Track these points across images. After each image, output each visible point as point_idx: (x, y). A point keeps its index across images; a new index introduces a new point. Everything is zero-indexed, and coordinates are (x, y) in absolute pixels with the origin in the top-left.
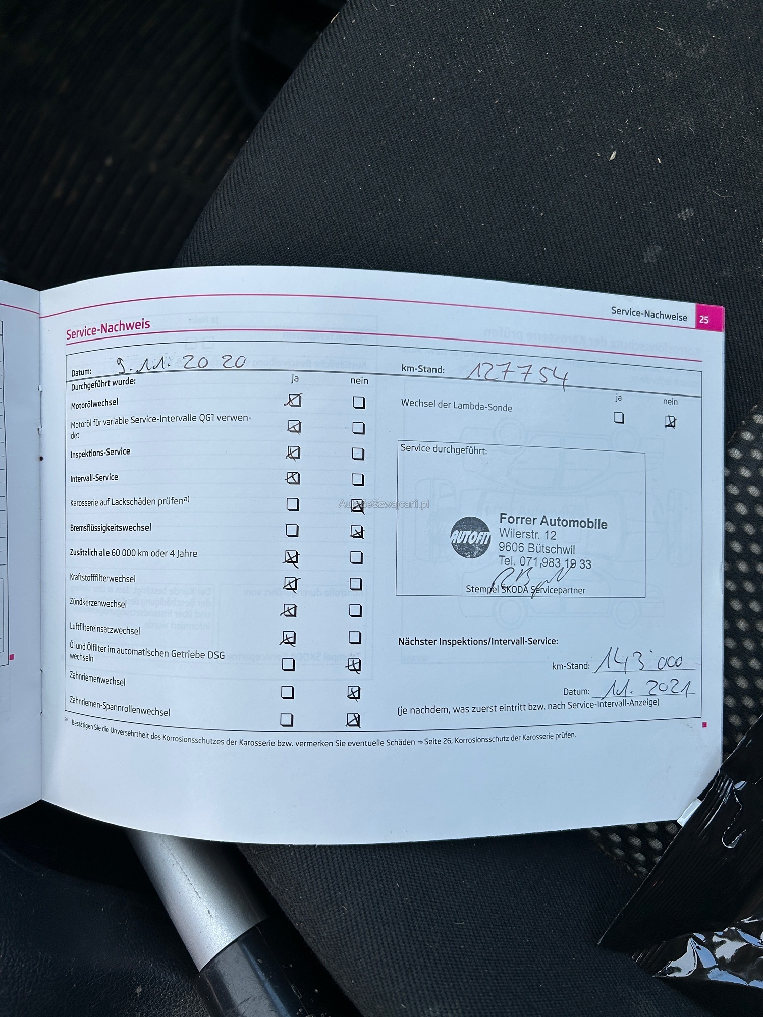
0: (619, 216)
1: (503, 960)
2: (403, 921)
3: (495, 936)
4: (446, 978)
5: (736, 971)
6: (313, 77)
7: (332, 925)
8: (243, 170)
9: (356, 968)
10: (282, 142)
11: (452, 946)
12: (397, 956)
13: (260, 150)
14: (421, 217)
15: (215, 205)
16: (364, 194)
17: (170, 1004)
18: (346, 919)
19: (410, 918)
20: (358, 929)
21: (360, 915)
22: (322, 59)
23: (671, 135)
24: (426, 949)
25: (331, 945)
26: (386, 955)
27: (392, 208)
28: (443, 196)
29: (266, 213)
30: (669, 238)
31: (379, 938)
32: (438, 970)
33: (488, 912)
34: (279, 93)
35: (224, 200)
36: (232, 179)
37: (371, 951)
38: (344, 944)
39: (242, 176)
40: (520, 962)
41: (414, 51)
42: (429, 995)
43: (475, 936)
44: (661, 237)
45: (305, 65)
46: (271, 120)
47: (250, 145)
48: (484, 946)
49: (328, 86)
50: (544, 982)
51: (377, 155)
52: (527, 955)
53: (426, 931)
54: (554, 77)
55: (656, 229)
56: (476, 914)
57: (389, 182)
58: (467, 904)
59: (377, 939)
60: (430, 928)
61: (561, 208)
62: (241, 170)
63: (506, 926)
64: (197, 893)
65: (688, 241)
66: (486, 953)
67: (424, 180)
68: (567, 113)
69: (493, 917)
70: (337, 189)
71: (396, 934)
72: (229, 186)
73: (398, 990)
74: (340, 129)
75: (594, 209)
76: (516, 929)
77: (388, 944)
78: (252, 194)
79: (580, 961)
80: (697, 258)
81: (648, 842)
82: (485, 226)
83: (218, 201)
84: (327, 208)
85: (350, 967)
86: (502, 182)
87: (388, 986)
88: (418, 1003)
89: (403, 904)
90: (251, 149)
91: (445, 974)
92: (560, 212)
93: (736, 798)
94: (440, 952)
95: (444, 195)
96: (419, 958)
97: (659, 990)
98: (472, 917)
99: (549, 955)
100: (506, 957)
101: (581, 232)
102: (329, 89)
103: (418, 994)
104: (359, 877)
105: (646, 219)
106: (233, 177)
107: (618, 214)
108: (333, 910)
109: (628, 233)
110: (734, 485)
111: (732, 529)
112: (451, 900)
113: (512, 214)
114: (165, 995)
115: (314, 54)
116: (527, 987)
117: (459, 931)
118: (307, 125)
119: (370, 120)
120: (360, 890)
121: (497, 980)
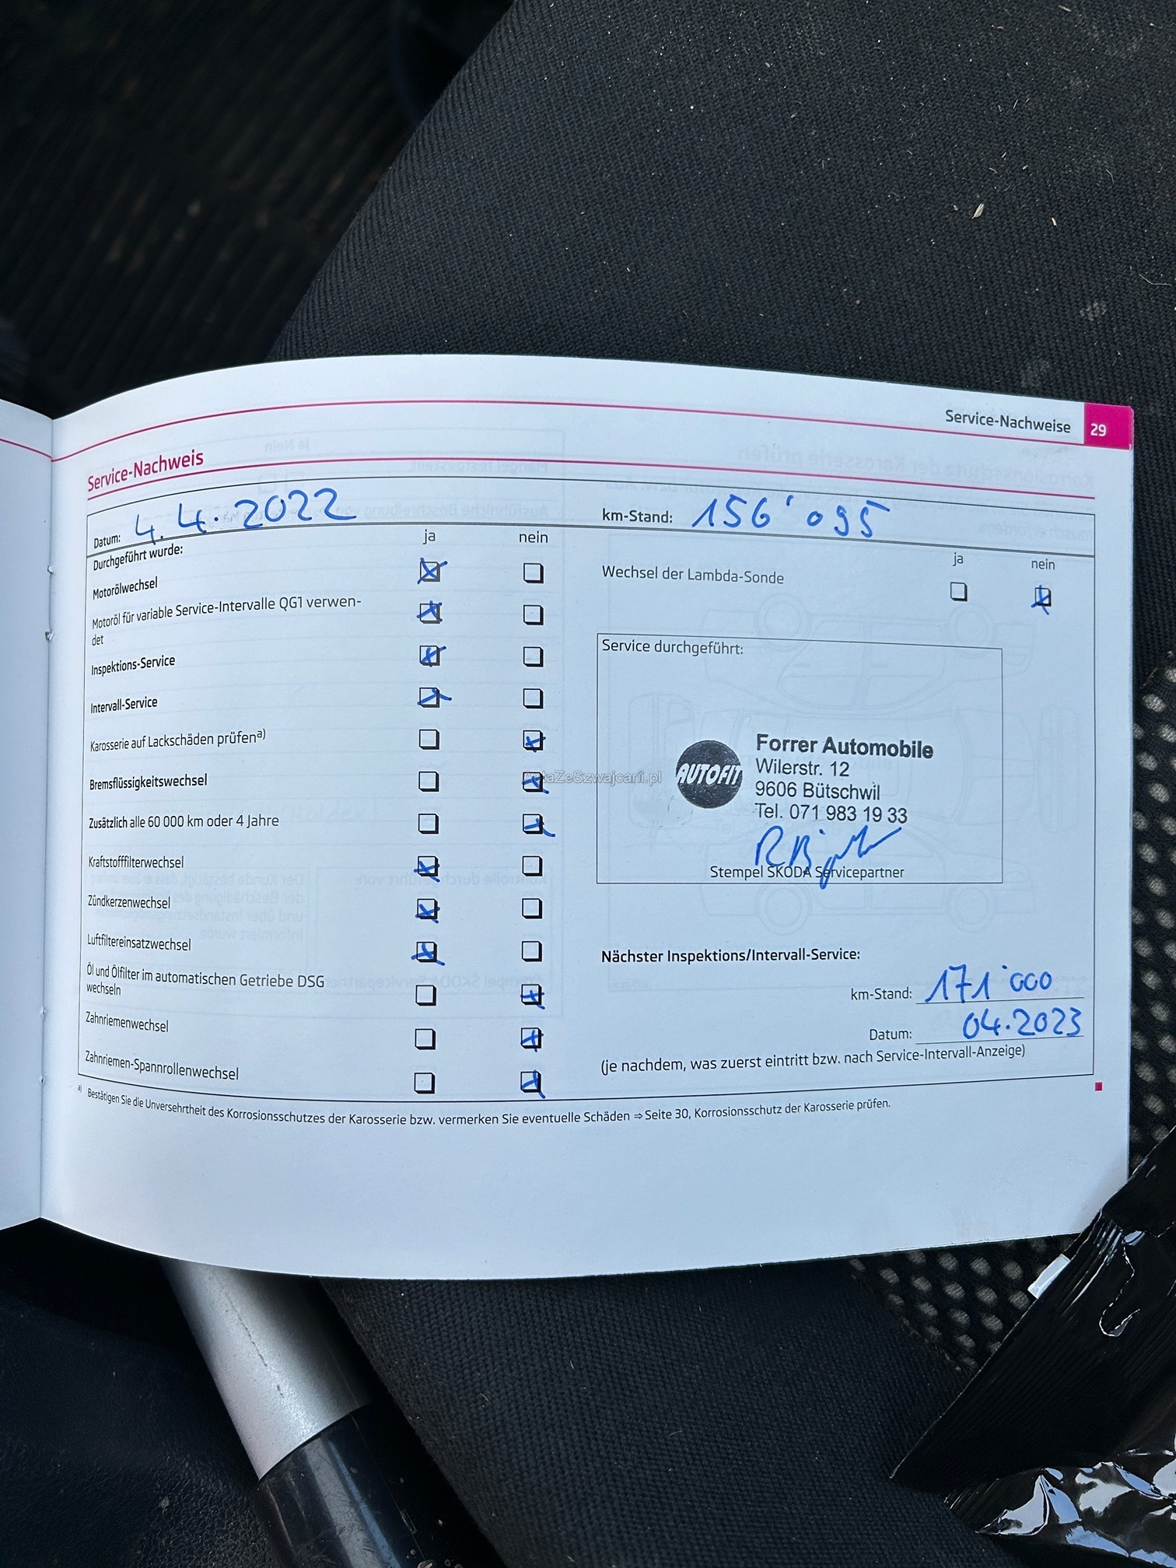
0: (984, 309)
1: (735, 1495)
2: (577, 1424)
3: (725, 1456)
4: (641, 1518)
5: (1110, 1534)
6: (499, 66)
7: (465, 1424)
8: (381, 213)
9: (499, 1494)
10: (445, 169)
11: (654, 1467)
12: (564, 1478)
13: (408, 182)
14: (662, 300)
15: (334, 268)
16: (572, 259)
17: (212, 1528)
18: (486, 1415)
19: (588, 1419)
20: (505, 1432)
21: (510, 1411)
22: (516, 37)
23: (1075, 181)
24: (611, 1470)
25: (460, 1454)
26: (546, 1476)
27: (616, 283)
28: (699, 267)
29: (414, 284)
30: (1065, 348)
31: (538, 1448)
32: (629, 1505)
33: (715, 1417)
34: (445, 92)
35: (348, 261)
36: (362, 226)
37: (524, 1469)
38: (482, 1454)
39: (379, 223)
40: (761, 1499)
41: (663, 30)
42: (614, 1543)
43: (692, 1454)
44: (1051, 347)
45: (488, 46)
46: (429, 133)
47: (394, 173)
48: (705, 1471)
49: (522, 82)
50: (799, 1533)
51: (596, 197)
52: (775, 1488)
53: (613, 1442)
54: (888, 79)
55: (1043, 333)
56: (695, 1419)
57: (613, 241)
58: (683, 1401)
59: (534, 1450)
60: (620, 1438)
61: (890, 294)
62: (377, 213)
63: (743, 1441)
64: (262, 1357)
65: (1096, 355)
66: (709, 1482)
67: (669, 239)
68: (907, 139)
69: (722, 1425)
70: (528, 249)
71: (565, 1444)
72: (356, 238)
73: (564, 1532)
74: (538, 151)
75: (942, 297)
76: (759, 1446)
77: (552, 1459)
78: (392, 252)
79: (859, 1502)
80: (1108, 383)
81: (980, 1319)
82: (765, 317)
83: (339, 262)
84: (512, 278)
85: (489, 1492)
86: (796, 247)
87: (548, 1525)
88: (594, 1555)
89: (579, 1397)
90: (394, 180)
91: (639, 1512)
92: (888, 299)
93: (1127, 1258)
94: (634, 1476)
95: (702, 265)
96: (599, 1484)
97: (986, 1555)
98: (689, 1423)
99: (810, 1490)
100: (741, 1490)
101: (920, 334)
102: (523, 86)
103: (595, 1541)
104: (511, 1350)
105: (1028, 316)
106: (365, 224)
107: (982, 305)
108: (467, 1400)
109: (997, 337)
110: (1150, 753)
111: (1143, 824)
112: (657, 1394)
113: (809, 300)
114: (205, 1514)
115: (503, 30)
116: (770, 1540)
117: (667, 1445)
118: (485, 144)
119: (588, 138)
120: (511, 1371)
121: (724, 1525)
